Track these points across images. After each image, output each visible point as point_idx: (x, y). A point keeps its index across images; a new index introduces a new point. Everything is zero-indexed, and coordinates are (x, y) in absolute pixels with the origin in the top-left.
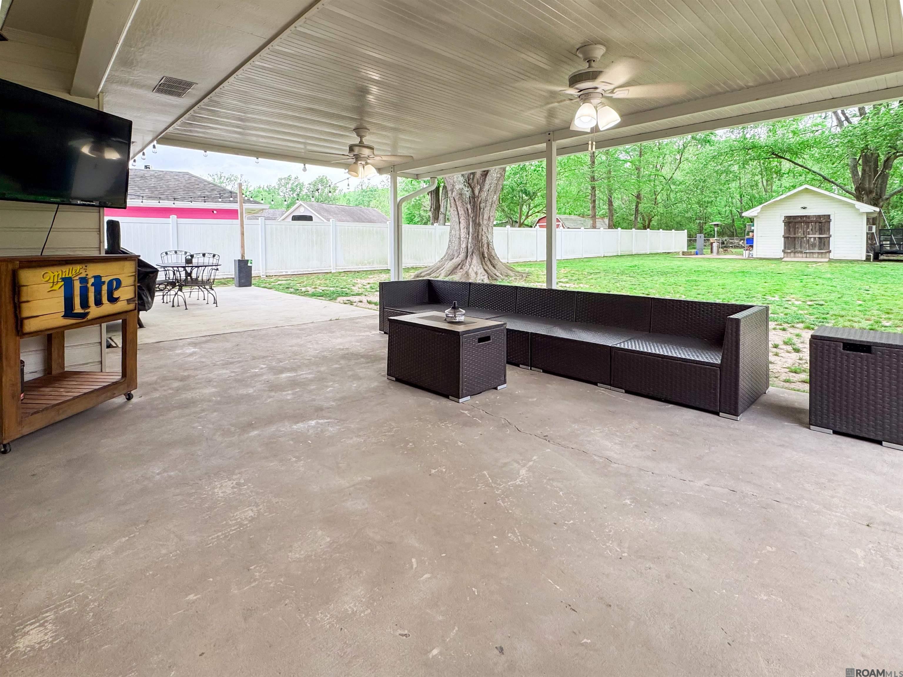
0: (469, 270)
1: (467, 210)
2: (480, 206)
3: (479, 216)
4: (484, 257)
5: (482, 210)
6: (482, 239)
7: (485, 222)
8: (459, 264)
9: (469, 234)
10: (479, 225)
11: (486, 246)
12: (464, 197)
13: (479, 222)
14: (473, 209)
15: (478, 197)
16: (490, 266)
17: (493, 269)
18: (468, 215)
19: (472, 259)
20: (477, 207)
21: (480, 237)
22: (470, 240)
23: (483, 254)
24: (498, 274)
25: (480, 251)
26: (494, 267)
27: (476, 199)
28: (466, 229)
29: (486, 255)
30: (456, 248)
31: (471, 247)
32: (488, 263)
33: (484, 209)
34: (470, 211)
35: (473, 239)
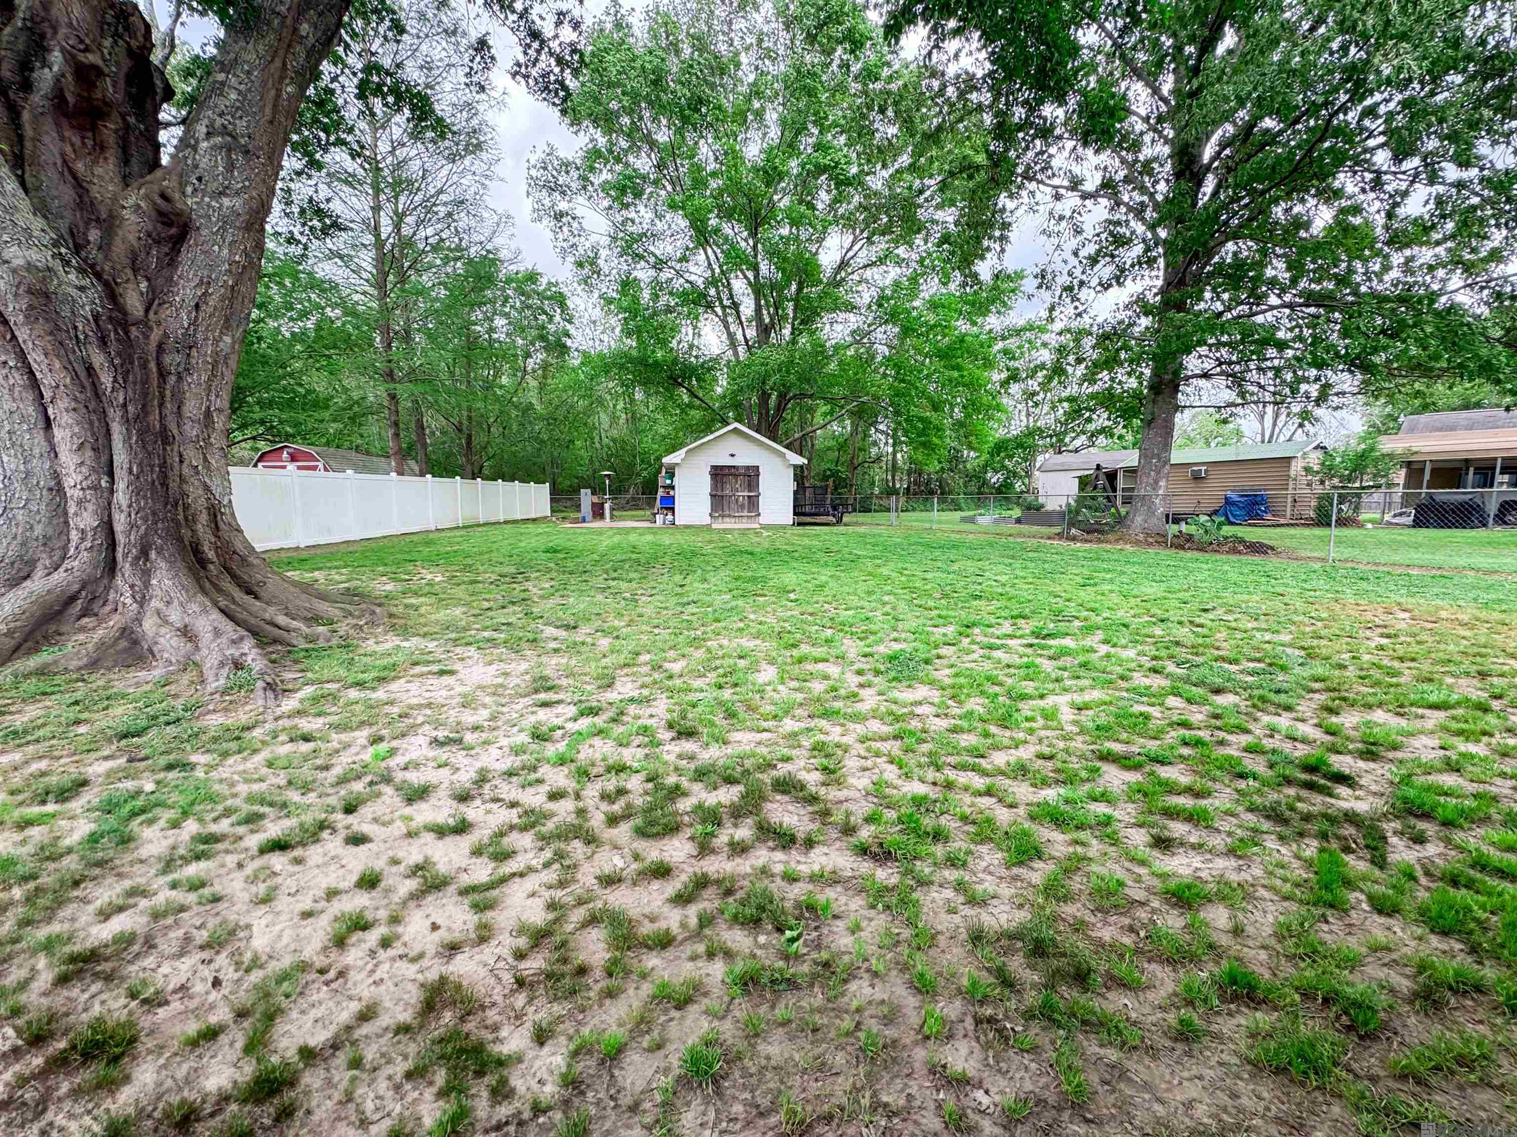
0: (138, 620)
1: (90, 370)
2: (159, 364)
3: (161, 405)
4: (202, 562)
5: (172, 379)
6: (185, 495)
7: (192, 430)
8: (73, 599)
9: (111, 474)
10: (166, 438)
11: (204, 518)
12: (66, 312)
13: (164, 428)
14: (123, 373)
15: (144, 323)
16: (238, 594)
17: (249, 599)
18: (97, 394)
19: (146, 575)
20: (144, 366)
21: (173, 485)
22: (121, 496)
23: (196, 550)
24: (282, 620)
25: (180, 539)
26: (249, 592)
27: (134, 332)
28: (89, 453)
29: (211, 555)
30: (38, 530)
31: (132, 526)
32: (227, 584)
33: (180, 378)
34: (106, 380)
35: (137, 492)
